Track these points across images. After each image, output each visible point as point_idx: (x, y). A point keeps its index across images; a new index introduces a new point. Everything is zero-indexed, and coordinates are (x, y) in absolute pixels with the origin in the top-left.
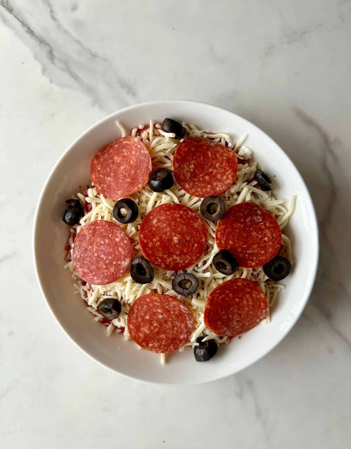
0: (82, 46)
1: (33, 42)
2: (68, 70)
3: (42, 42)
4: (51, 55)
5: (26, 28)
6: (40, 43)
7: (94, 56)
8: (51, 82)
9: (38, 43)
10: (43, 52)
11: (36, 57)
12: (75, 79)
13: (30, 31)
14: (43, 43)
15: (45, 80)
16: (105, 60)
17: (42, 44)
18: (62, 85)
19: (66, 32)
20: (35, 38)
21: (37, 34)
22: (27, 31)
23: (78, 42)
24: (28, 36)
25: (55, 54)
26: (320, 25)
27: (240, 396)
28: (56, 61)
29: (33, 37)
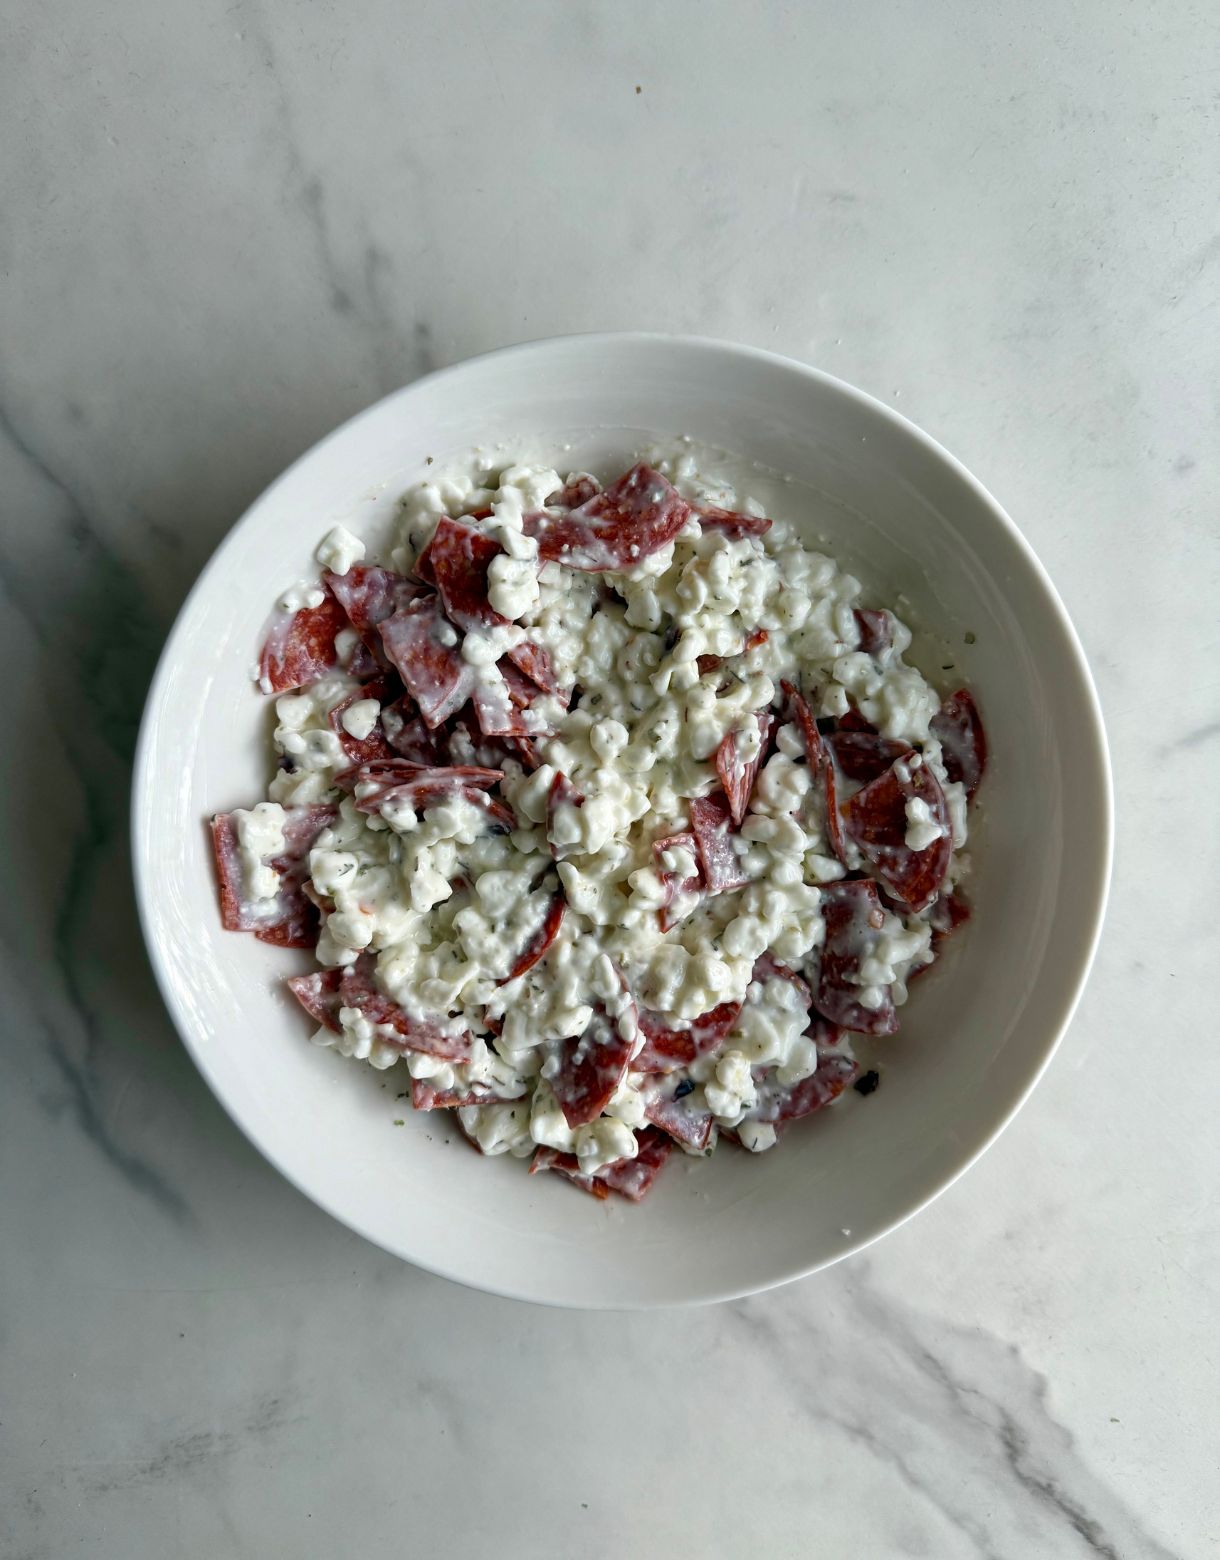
0: (903, 1468)
1: (1075, 1489)
2: (953, 1389)
3: (1045, 1491)
4: (1013, 1444)
5: (1101, 1540)
6: (1049, 1486)
7: (860, 1432)
8: (1014, 1351)
9: (1058, 1487)
10: (1040, 1452)
11: (1068, 1440)
12: (928, 1357)
13: (1085, 1529)
14: (1038, 1485)
15: (1035, 1359)
16: (820, 1415)
17: (1044, 1482)
18: (974, 1335)
19: (958, 1519)
20: (1068, 1505)
21: (1063, 1517)
22: (1099, 1529)
23: (915, 1482)
24: (1094, 1512)
25: (998, 1448)
26: (104, 1488)
27: (374, 258)
28: (995, 1420)
29: (1076, 1510)
